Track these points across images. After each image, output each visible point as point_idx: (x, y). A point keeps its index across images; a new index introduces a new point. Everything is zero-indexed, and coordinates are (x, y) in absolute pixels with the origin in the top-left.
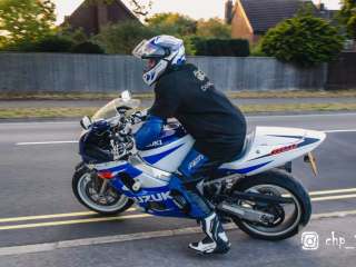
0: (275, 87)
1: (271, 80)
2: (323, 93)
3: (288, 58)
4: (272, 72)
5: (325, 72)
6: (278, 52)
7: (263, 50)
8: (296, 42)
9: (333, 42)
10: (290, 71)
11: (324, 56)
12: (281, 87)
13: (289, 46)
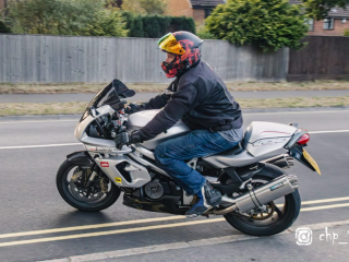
0: (228, 77)
2: (285, 85)
3: (242, 41)
4: (223, 58)
5: (287, 59)
6: (231, 34)
7: (212, 31)
8: (251, 23)
9: (296, 23)
10: (245, 57)
11: (286, 40)
12: (235, 77)
13: (243, 27)
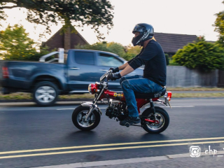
0: (186, 85)
1: (183, 81)
2: (217, 89)
3: (194, 66)
4: (184, 75)
5: (217, 76)
6: (187, 63)
7: (177, 62)
8: (198, 57)
10: (195, 75)
11: (217, 65)
12: (190, 85)
13: (194, 59)
